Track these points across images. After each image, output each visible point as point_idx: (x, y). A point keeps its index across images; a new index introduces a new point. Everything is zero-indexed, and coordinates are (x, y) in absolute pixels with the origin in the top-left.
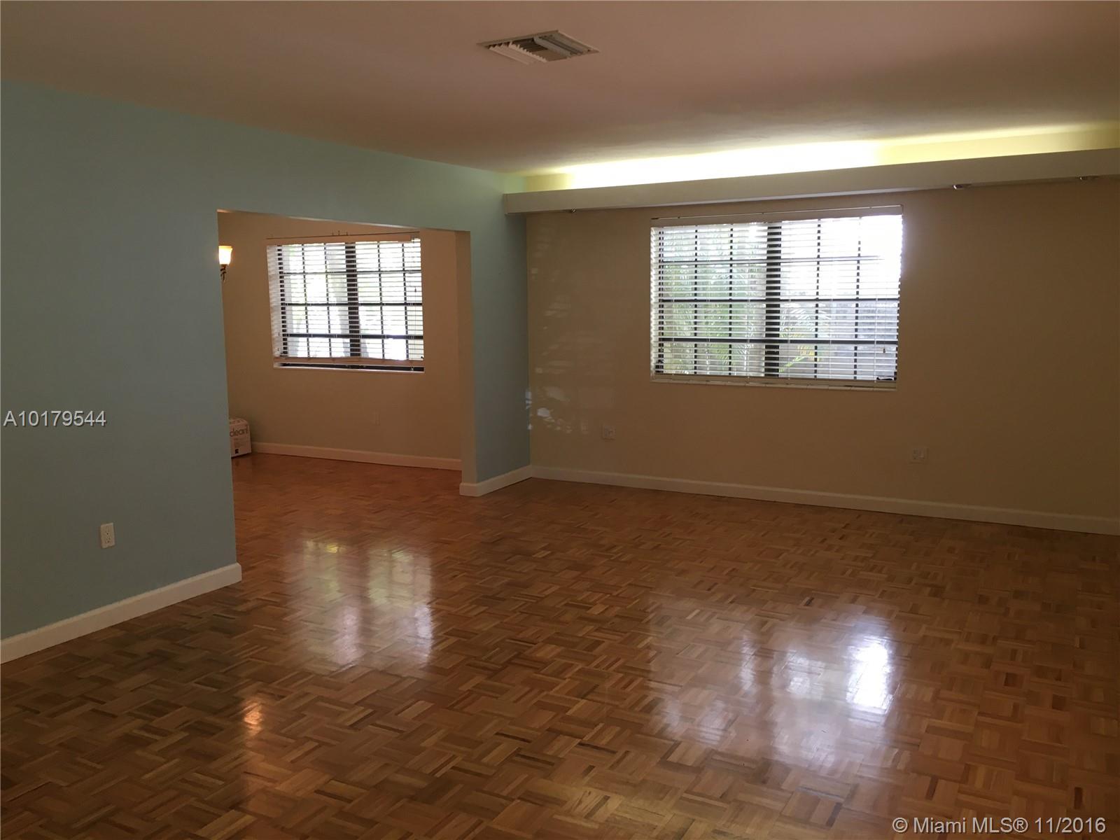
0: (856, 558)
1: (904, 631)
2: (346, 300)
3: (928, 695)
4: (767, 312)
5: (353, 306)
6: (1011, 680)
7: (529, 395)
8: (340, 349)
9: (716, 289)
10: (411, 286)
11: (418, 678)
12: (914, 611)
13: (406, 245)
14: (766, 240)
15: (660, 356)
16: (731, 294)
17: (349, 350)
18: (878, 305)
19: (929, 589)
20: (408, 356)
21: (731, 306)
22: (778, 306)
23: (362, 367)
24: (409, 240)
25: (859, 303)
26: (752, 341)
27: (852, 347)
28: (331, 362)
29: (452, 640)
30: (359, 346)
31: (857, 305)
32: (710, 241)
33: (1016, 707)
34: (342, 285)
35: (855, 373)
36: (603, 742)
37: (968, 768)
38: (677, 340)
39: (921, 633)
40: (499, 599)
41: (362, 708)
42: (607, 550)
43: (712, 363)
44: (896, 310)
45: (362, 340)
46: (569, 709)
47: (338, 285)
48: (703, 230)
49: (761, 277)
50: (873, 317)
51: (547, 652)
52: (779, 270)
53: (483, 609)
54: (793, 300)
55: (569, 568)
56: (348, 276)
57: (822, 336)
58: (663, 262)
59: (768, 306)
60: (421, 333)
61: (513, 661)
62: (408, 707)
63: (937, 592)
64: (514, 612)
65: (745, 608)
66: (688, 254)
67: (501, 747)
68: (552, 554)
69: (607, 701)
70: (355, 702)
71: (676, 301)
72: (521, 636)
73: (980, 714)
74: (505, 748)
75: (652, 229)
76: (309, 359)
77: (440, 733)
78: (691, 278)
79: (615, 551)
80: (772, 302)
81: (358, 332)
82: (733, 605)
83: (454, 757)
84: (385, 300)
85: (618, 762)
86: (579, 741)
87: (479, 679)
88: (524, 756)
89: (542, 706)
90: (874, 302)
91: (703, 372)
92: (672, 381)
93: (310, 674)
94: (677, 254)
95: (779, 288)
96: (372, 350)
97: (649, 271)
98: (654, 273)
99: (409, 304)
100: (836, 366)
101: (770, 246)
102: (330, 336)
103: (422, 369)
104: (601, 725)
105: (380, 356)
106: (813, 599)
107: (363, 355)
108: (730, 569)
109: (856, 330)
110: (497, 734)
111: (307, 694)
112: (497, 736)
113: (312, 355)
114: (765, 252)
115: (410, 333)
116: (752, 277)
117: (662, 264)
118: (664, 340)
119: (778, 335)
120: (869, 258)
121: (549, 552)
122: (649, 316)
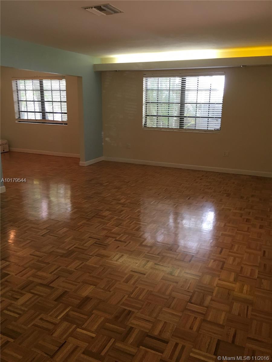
0: (204, 186)
1: (217, 207)
2: (40, 100)
3: (223, 225)
4: (181, 107)
5: (42, 102)
6: (248, 220)
7: (103, 133)
8: (39, 117)
9: (165, 99)
10: (62, 96)
11: (64, 221)
12: (221, 200)
13: (60, 81)
14: (181, 83)
15: (146, 121)
16: (169, 101)
17: (42, 117)
18: (216, 105)
19: (226, 194)
20: (62, 119)
21: (169, 105)
22: (184, 105)
23: (46, 123)
24: (61, 79)
25: (210, 105)
26: (175, 117)
27: (207, 119)
28: (36, 121)
29: (76, 210)
30: (45, 116)
31: (209, 105)
32: (163, 83)
33: (248, 228)
34: (39, 94)
35: (208, 127)
36: (122, 240)
37: (232, 245)
38: (151, 116)
39: (222, 207)
40: (91, 198)
41: (46, 230)
42: (127, 183)
43: (163, 124)
44: (221, 107)
45: (46, 114)
46: (113, 230)
47: (37, 94)
48: (160, 79)
49: (179, 95)
50: (214, 109)
51: (107, 213)
52: (184, 93)
53: (86, 200)
54: (189, 103)
55: (114, 188)
56: (41, 91)
57: (198, 115)
58: (147, 89)
59: (181, 105)
60: (66, 112)
61: (95, 216)
62: (61, 230)
63: (228, 195)
64: (96, 201)
65: (169, 200)
66: (155, 87)
67: (90, 241)
68: (109, 184)
69: (124, 227)
70: (44, 228)
71: (151, 103)
72: (98, 209)
73: (237, 230)
74: (92, 241)
75: (144, 78)
76: (28, 120)
77: (71, 237)
78: (156, 95)
79: (129, 183)
80: (182, 104)
81: (45, 111)
82: (166, 199)
83: (75, 244)
84: (54, 100)
85: (127, 245)
86: (115, 239)
87: (84, 221)
88: (97, 244)
89: (104, 229)
90: (214, 104)
91: (160, 127)
92: (149, 129)
93: (29, 220)
94: (152, 87)
95: (184, 99)
96: (50, 117)
97: (143, 92)
98: (144, 93)
99: (62, 102)
100: (202, 125)
101: (182, 85)
102: (35, 112)
103: (67, 124)
104: (122, 235)
105: (52, 119)
106: (190, 197)
107: (47, 119)
108: (165, 189)
109: (209, 113)
110: (89, 237)
111: (28, 226)
112: (89, 238)
113: (29, 118)
114: (181, 87)
115: (62, 112)
116: (177, 95)
117: (147, 90)
118: (147, 116)
119: (184, 115)
120: (214, 90)
121: (108, 184)
122: (142, 108)
